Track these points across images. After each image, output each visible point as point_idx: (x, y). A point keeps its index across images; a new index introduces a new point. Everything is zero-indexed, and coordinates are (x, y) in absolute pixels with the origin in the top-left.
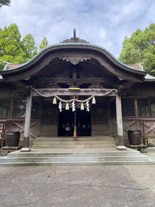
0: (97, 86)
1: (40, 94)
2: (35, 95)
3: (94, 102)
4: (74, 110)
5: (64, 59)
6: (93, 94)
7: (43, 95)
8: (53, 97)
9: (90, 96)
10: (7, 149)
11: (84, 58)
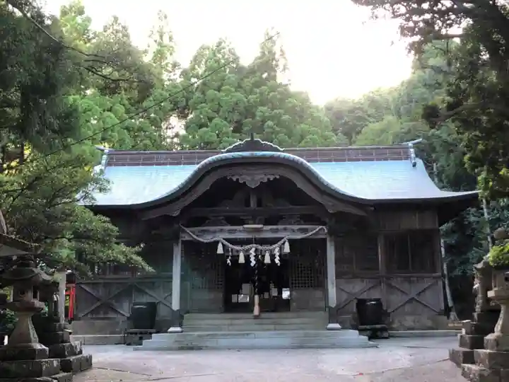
0: (293, 221)
1: (195, 237)
2: (187, 238)
3: (287, 249)
4: (253, 263)
5: (234, 179)
6: (287, 235)
7: (201, 240)
8: (217, 242)
9: (281, 239)
10: (136, 334)
11: (269, 176)
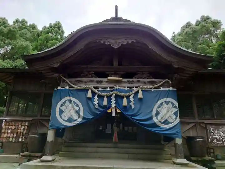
0: (145, 76)
1: (72, 85)
4: (114, 105)
5: (102, 42)
6: (140, 86)
7: (76, 87)
10: (27, 156)
11: (128, 40)
